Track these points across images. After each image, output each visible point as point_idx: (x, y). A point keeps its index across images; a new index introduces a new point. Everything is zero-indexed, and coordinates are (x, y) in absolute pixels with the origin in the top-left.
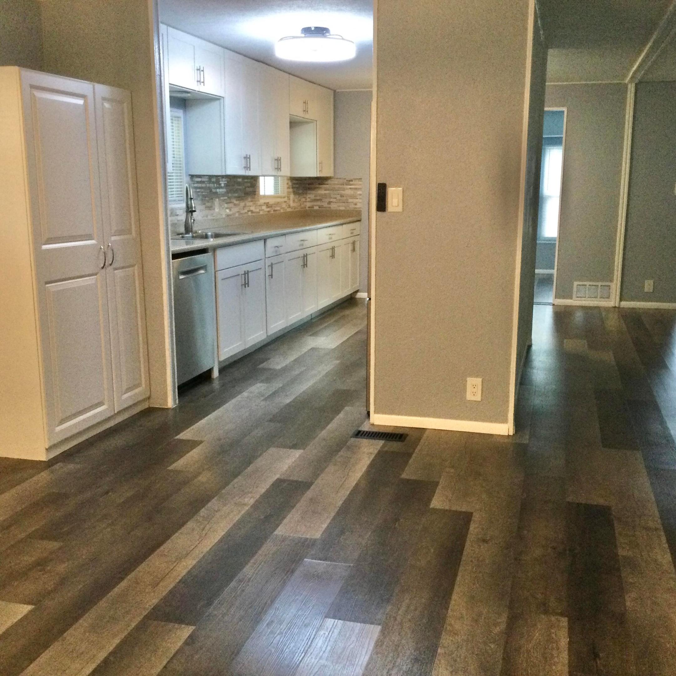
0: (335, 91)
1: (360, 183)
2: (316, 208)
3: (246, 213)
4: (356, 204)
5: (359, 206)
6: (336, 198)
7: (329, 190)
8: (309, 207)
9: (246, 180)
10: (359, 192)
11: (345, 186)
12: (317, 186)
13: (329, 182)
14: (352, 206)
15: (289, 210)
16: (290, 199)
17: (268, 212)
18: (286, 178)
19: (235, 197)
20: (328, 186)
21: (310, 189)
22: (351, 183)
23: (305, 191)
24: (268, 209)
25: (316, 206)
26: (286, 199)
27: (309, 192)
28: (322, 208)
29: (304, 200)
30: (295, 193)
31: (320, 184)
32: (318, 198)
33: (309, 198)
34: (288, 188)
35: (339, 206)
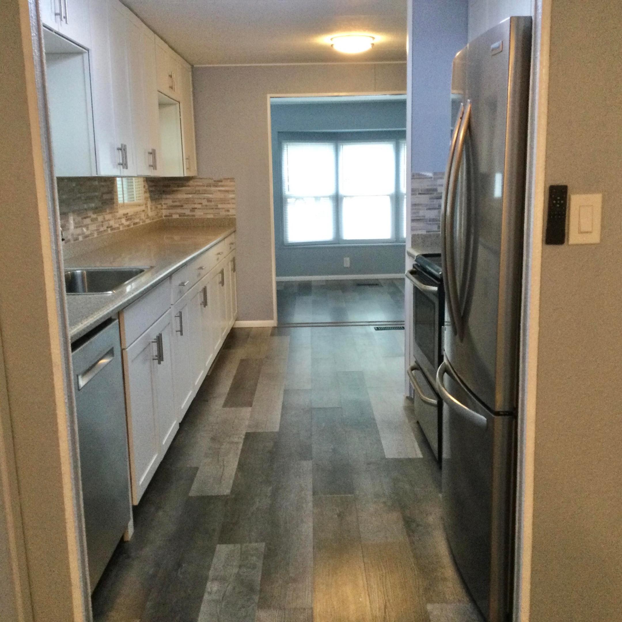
0: (192, 66)
1: (232, 183)
2: (176, 216)
3: (105, 231)
4: (228, 211)
5: (232, 212)
6: (201, 204)
7: (191, 194)
8: (166, 216)
9: (103, 184)
10: (231, 196)
11: (213, 189)
12: (175, 189)
13: (191, 183)
14: (223, 213)
15: (148, 221)
16: (147, 207)
17: (128, 226)
18: (141, 180)
19: (92, 209)
20: (189, 188)
21: (165, 192)
22: (220, 184)
23: (161, 195)
24: (128, 223)
25: (174, 214)
26: (143, 208)
27: (164, 196)
28: (184, 216)
29: (159, 206)
30: (152, 199)
31: (178, 186)
32: (177, 204)
33: (164, 204)
34: (145, 192)
35: (207, 214)
